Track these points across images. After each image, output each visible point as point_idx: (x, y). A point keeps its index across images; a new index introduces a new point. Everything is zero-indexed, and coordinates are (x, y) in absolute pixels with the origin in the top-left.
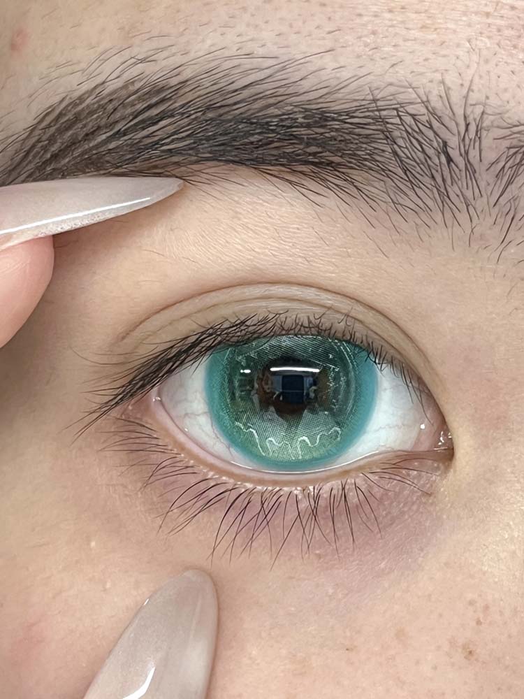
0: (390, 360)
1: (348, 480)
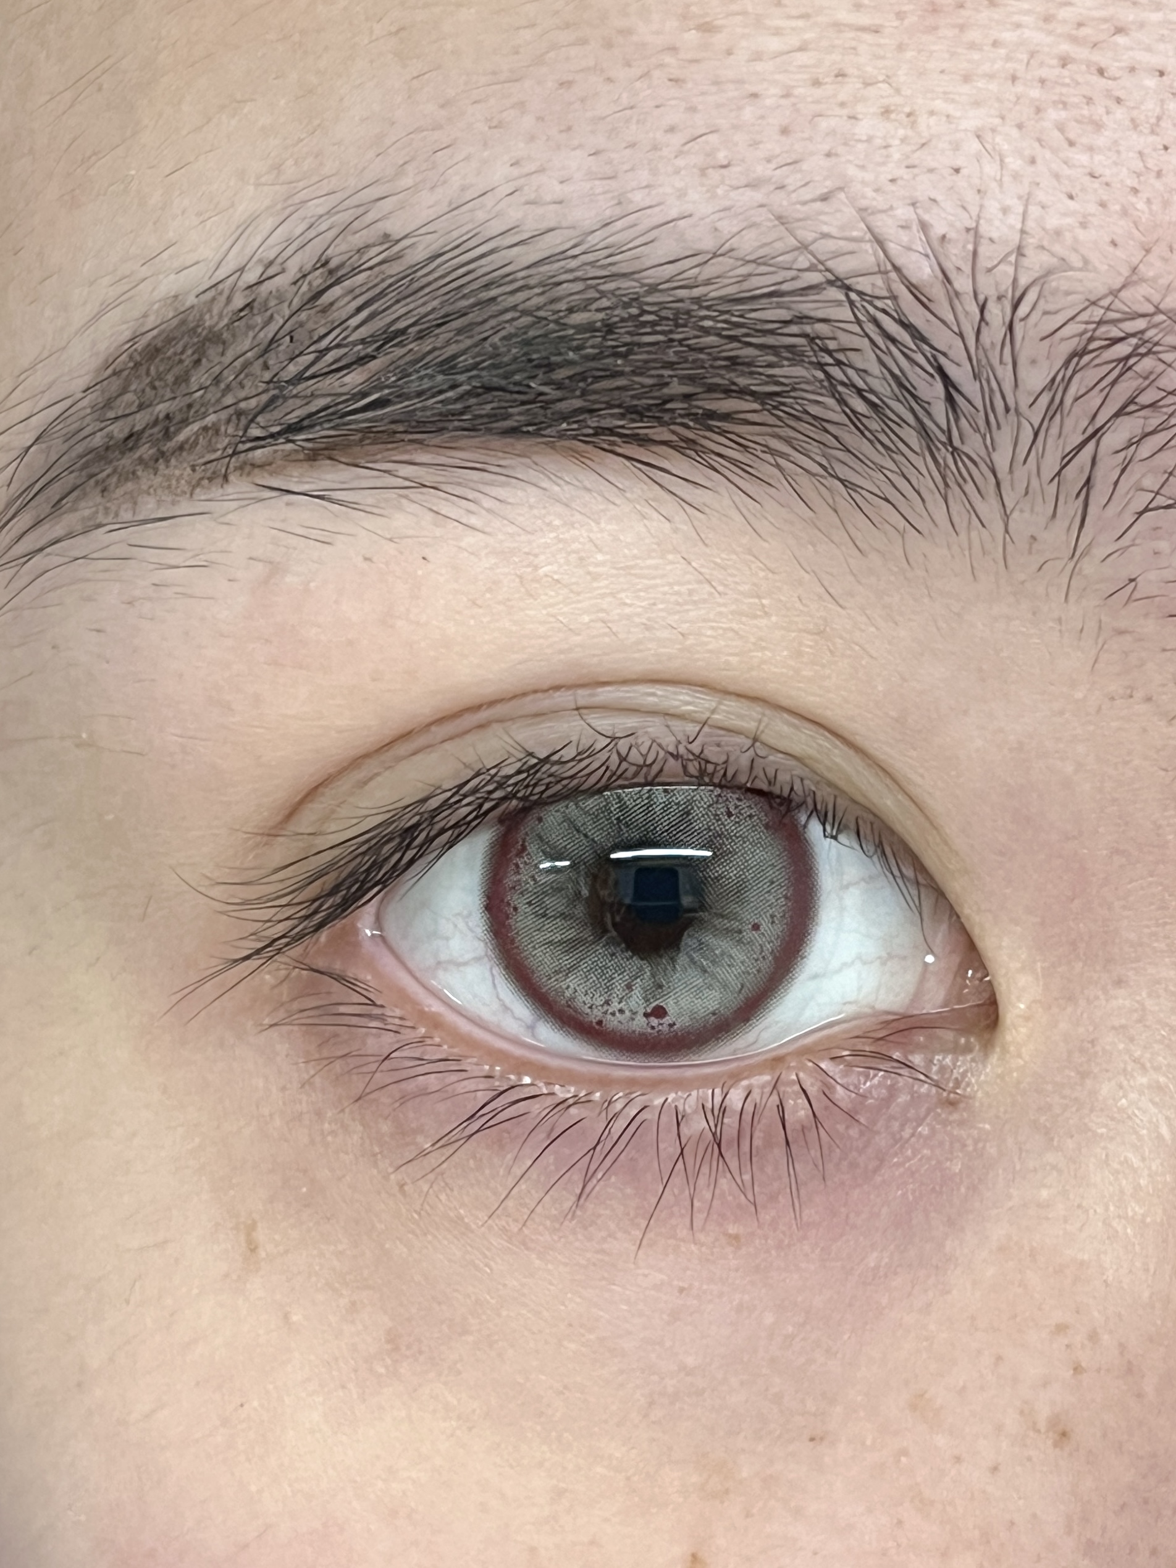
0: (853, 826)
1: (782, 1076)
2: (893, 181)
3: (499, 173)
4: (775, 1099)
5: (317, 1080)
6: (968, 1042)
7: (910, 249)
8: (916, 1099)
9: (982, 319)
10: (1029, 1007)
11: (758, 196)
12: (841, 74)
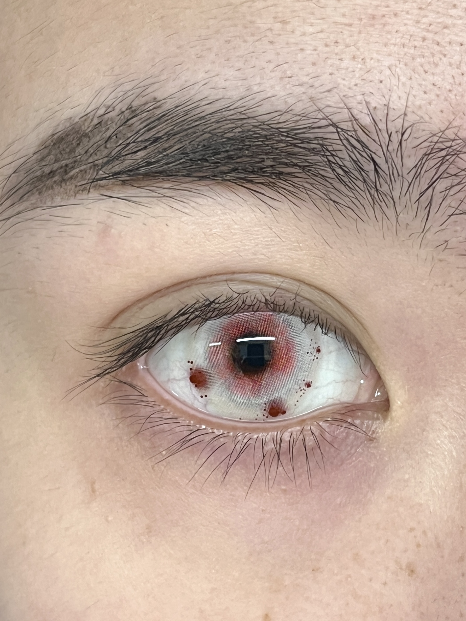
0: (333, 330)
1: (305, 427)
2: (356, 85)
3: (201, 75)
4: (301, 437)
5: (121, 425)
6: (378, 416)
7: (362, 112)
8: (357, 438)
9: (390, 140)
10: (402, 403)
11: (302, 89)
12: (336, 42)
